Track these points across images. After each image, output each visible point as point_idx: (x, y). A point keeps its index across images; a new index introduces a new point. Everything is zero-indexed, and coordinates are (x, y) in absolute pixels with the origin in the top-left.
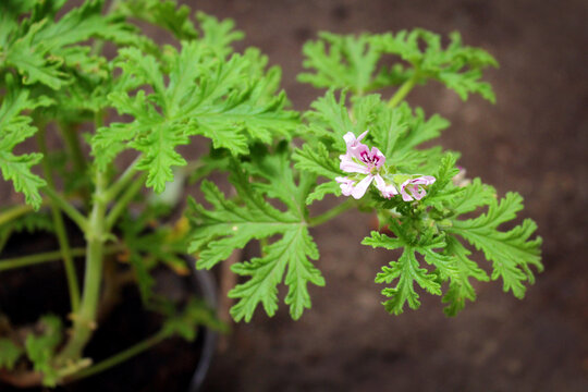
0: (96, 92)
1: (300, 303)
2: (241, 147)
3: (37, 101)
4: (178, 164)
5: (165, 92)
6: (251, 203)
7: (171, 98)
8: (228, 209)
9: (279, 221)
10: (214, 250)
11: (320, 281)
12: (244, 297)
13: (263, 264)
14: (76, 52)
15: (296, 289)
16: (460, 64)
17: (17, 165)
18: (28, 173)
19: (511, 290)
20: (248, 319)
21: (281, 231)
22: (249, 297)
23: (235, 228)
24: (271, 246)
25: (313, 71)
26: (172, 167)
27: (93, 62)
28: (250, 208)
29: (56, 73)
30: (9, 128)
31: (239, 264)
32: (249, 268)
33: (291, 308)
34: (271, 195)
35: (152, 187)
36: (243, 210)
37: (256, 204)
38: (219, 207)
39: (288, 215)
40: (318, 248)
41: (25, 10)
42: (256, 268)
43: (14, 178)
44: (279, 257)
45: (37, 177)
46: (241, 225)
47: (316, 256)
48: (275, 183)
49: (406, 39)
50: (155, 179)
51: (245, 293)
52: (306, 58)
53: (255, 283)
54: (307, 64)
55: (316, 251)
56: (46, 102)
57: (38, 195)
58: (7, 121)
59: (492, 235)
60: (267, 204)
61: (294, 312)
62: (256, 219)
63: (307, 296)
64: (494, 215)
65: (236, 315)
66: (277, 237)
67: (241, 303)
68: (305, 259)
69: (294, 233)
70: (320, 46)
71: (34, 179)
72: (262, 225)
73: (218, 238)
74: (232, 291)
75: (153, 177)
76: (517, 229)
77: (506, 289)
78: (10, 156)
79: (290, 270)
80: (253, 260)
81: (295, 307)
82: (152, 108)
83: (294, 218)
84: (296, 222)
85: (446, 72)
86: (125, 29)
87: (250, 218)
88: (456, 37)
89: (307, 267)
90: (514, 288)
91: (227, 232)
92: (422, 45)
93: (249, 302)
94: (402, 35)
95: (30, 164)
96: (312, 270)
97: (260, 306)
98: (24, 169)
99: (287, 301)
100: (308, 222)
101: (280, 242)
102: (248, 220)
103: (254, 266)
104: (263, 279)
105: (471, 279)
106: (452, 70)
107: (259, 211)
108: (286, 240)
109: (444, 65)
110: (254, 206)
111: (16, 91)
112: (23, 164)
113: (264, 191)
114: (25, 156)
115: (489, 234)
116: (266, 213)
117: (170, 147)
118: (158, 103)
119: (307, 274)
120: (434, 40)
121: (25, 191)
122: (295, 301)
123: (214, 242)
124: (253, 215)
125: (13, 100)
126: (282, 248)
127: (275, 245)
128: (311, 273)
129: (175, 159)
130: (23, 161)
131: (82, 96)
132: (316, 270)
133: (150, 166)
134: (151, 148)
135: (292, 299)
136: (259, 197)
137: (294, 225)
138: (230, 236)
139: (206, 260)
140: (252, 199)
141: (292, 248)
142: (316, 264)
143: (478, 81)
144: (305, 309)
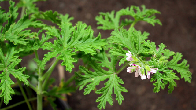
0: (35, 44)
1: (120, 99)
2: (94, 52)
3: (18, 50)
4: (74, 61)
5: (62, 39)
6: (97, 70)
7: (64, 41)
8: (89, 73)
9: (107, 74)
10: (89, 87)
11: (125, 91)
12: (101, 101)
13: (105, 89)
14: (26, 32)
15: (118, 95)
16: (149, 15)
17: (17, 72)
18: (22, 74)
19: (187, 81)
20: (104, 108)
21: (108, 77)
22: (103, 101)
23: (93, 79)
24: (106, 83)
25: (101, 25)
26: (72, 63)
27: (32, 34)
28: (97, 72)
29: (23, 40)
30: (11, 61)
31: (98, 91)
32: (101, 91)
33: (118, 101)
34: (103, 66)
35: (68, 71)
36: (94, 73)
37: (99, 70)
38: (86, 73)
39: (109, 72)
40: (122, 80)
41: (5, 21)
42: (103, 91)
43: (18, 77)
44: (109, 86)
45: (26, 75)
46: (95, 78)
47: (123, 83)
48: (103, 62)
49: (129, 10)
50: (68, 68)
51: (101, 100)
52: (97, 21)
53: (104, 96)
54: (98, 23)
55: (122, 81)
56: (22, 50)
57: (27, 81)
58: (10, 59)
59: (176, 65)
60: (102, 69)
61: (119, 103)
62: (99, 75)
63: (122, 97)
64: (175, 59)
65: (99, 107)
66: (108, 79)
67: (100, 103)
68: (118, 85)
69: (112, 77)
70: (101, 17)
71: (24, 76)
72: (102, 76)
73: (89, 83)
74: (97, 100)
75: (67, 67)
76: (183, 62)
77: (186, 81)
78: (14, 70)
79: (115, 89)
80: (102, 88)
81: (119, 101)
82: (59, 45)
83: (111, 72)
84: (112, 73)
85: (145, 18)
86: (38, 22)
87: (97, 75)
88: (144, 7)
89: (120, 87)
90: (188, 80)
91: (91, 81)
92: (135, 11)
93: (103, 102)
94: (128, 8)
95: (22, 71)
96: (122, 88)
97: (107, 103)
98: (20, 73)
99: (116, 99)
100: (116, 73)
101: (109, 81)
102: (97, 76)
103: (103, 90)
104: (106, 94)
105: (175, 80)
106: (147, 17)
107: (100, 72)
108: (111, 80)
109: (144, 16)
110: (98, 71)
111: (10, 48)
112: (20, 72)
113: (100, 65)
114: (20, 69)
115: (175, 65)
116: (102, 72)
117: (70, 57)
118: (61, 44)
119: (120, 89)
120: (138, 9)
121: (23, 80)
122: (119, 99)
123: (88, 85)
124: (98, 74)
125: (10, 52)
126: (110, 83)
127: (108, 82)
128: (122, 89)
129: (73, 60)
130: (19, 71)
131: (30, 46)
132: (124, 87)
133: (65, 64)
134: (63, 58)
135: (118, 99)
136: (99, 68)
137: (112, 74)
138: (92, 82)
139: (87, 91)
140: (97, 69)
141: (113, 82)
142: (123, 85)
143: (155, 19)
144: (123, 101)
